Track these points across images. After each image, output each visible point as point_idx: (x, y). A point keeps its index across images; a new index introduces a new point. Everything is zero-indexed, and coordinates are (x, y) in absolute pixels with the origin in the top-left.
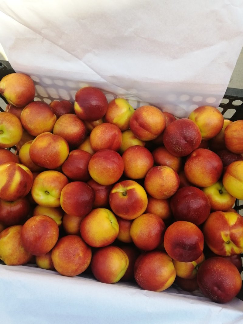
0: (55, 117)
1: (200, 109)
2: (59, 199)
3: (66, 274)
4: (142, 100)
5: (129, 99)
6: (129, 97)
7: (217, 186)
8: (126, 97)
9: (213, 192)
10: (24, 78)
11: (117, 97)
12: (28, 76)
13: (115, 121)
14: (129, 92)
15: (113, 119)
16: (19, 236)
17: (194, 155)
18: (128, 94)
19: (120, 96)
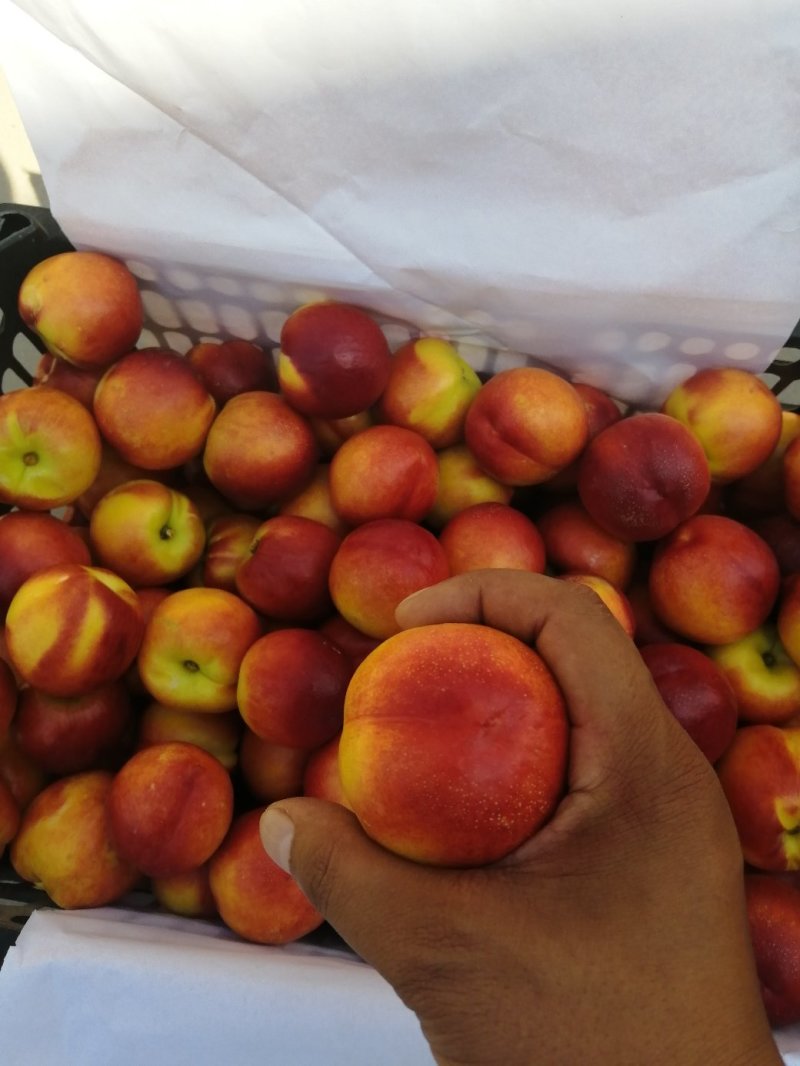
0: (211, 403)
1: (705, 379)
2: (233, 687)
3: (260, 939)
4: (505, 345)
5: (461, 340)
6: (463, 336)
7: (760, 640)
8: (451, 336)
9: (744, 662)
10: (107, 271)
11: (422, 335)
12: (117, 261)
13: (415, 417)
14: (464, 321)
15: (409, 412)
16: (98, 812)
17: (685, 537)
18: (459, 327)
19: (431, 333)
